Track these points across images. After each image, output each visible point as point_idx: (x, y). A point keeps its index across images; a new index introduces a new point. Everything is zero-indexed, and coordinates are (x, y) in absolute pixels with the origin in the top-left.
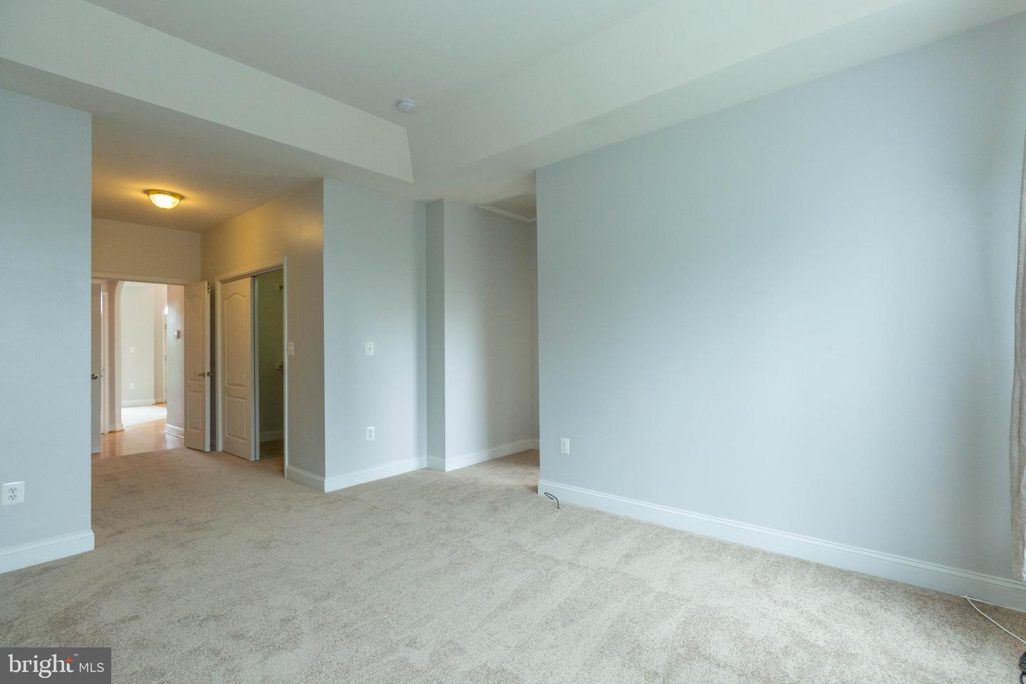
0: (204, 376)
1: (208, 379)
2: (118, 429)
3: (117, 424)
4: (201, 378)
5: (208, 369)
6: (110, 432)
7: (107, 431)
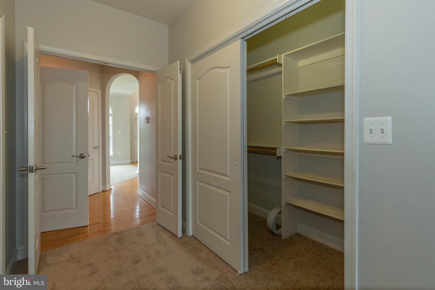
0: (176, 159)
1: (180, 162)
2: (107, 189)
3: (107, 186)
4: (172, 160)
5: (180, 153)
6: (103, 191)
7: (101, 191)
